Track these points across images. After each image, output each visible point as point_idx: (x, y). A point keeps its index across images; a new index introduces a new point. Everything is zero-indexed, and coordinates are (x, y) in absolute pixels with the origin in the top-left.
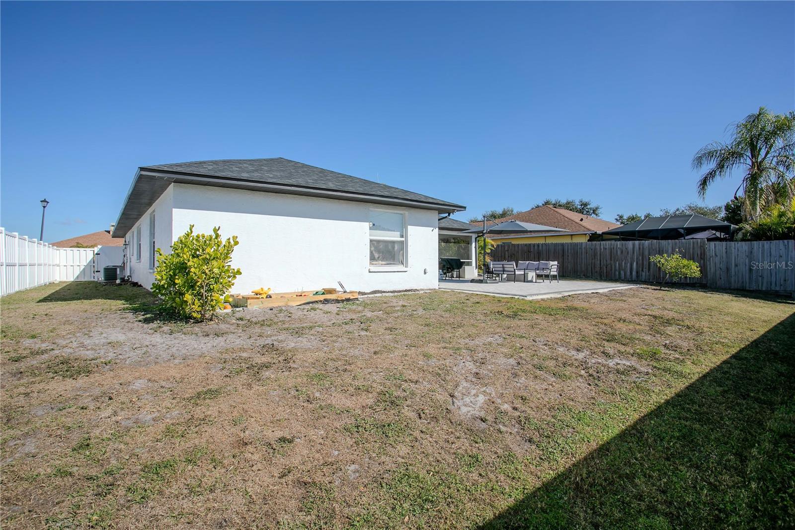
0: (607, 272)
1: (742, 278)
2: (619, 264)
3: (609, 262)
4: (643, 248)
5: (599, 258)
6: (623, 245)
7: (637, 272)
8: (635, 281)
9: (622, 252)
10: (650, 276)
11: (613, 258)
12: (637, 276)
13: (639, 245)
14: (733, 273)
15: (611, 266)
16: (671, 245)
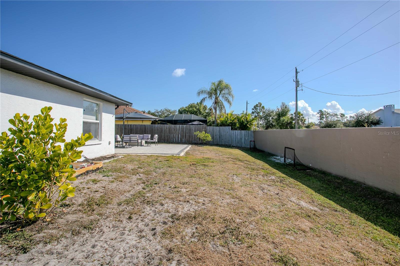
0: (167, 139)
1: (217, 140)
2: (173, 135)
3: (168, 134)
4: (183, 128)
5: (163, 132)
6: (174, 127)
7: (181, 139)
8: (180, 143)
9: (174, 130)
10: (186, 140)
11: (170, 133)
12: (181, 141)
13: (182, 126)
14: (215, 138)
15: (169, 137)
16: (194, 127)
